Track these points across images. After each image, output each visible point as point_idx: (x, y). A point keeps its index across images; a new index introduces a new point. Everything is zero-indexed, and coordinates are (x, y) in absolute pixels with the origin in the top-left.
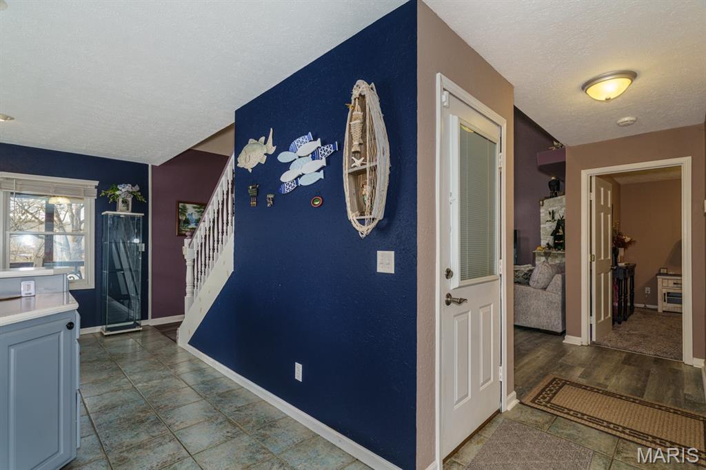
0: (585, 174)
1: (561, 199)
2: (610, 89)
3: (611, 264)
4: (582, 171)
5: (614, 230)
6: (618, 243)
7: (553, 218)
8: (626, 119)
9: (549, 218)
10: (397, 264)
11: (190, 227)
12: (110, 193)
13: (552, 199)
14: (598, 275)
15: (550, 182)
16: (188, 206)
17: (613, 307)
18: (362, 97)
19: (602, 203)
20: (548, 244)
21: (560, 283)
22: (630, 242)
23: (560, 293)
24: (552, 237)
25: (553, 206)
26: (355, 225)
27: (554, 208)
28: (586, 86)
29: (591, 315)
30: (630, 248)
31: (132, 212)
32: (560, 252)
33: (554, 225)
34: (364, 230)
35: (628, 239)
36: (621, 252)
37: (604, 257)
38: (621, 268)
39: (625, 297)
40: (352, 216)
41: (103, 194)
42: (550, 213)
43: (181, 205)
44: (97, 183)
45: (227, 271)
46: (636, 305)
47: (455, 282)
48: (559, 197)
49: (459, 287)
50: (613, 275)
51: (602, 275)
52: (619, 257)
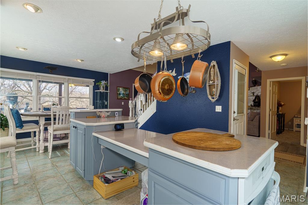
0: (268, 81)
1: (257, 88)
2: (279, 59)
3: (276, 112)
4: (268, 80)
5: (278, 100)
6: (279, 105)
7: (254, 95)
8: (284, 64)
9: (252, 95)
10: (222, 110)
11: (121, 96)
12: (99, 83)
13: (253, 88)
14: (272, 116)
15: (252, 81)
16: (120, 88)
17: (277, 129)
18: (214, 66)
19: (274, 91)
20: (251, 105)
21: (258, 118)
22: (283, 105)
23: (258, 122)
24: (253, 102)
25: (253, 90)
26: (210, 99)
27: (254, 91)
28: (271, 57)
29: (269, 130)
30: (283, 106)
31: (105, 90)
32: (256, 108)
33: (254, 98)
34: (213, 100)
35: (283, 104)
36: (280, 108)
37: (274, 110)
38: (280, 114)
39: (281, 125)
40: (210, 97)
41: (97, 84)
42: (252, 93)
43: (118, 88)
44: (94, 80)
45: (153, 112)
46: (285, 129)
47: (236, 115)
48: (256, 87)
49: (237, 116)
50: (277, 117)
51: (273, 116)
52: (279, 110)
